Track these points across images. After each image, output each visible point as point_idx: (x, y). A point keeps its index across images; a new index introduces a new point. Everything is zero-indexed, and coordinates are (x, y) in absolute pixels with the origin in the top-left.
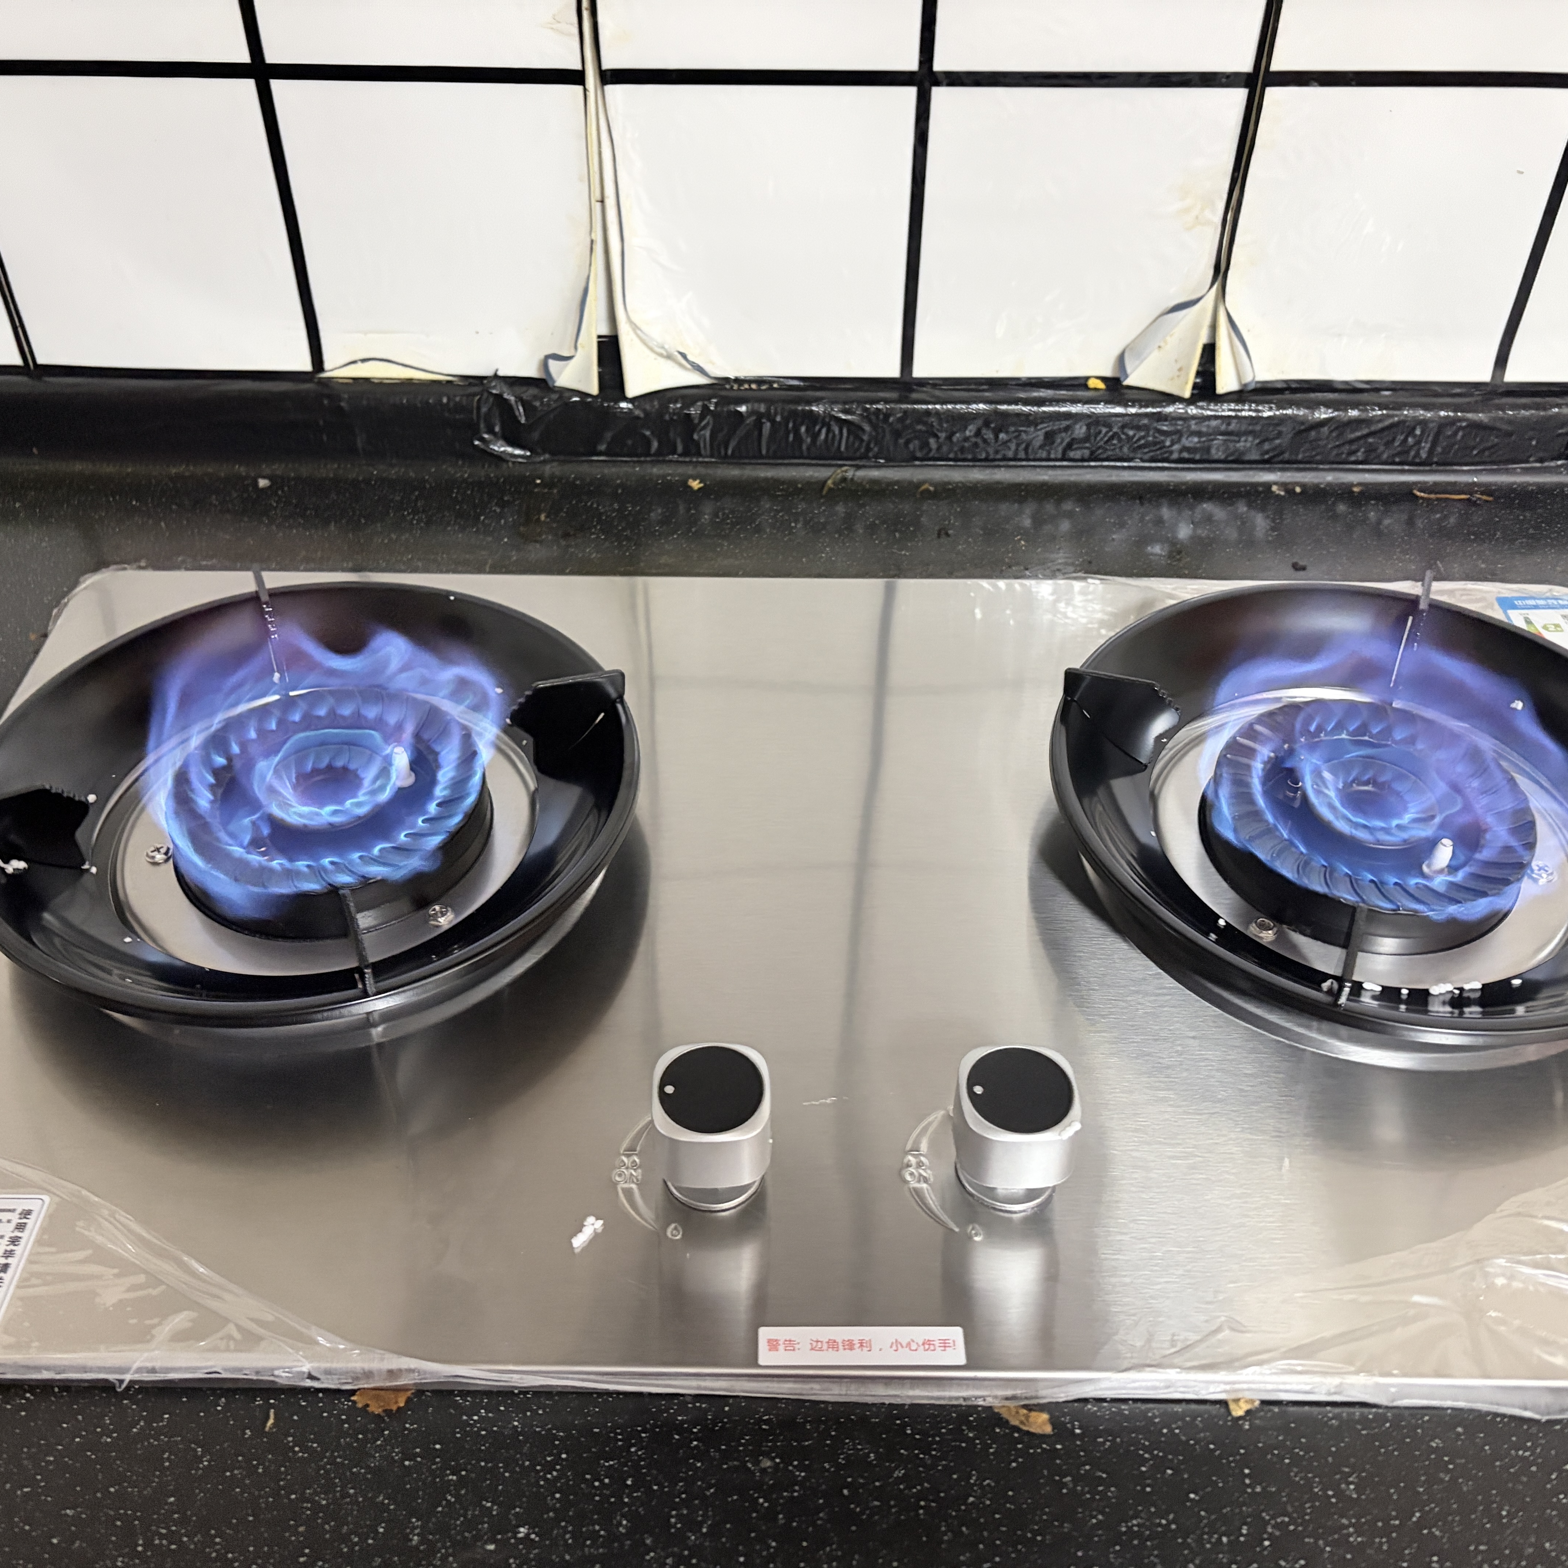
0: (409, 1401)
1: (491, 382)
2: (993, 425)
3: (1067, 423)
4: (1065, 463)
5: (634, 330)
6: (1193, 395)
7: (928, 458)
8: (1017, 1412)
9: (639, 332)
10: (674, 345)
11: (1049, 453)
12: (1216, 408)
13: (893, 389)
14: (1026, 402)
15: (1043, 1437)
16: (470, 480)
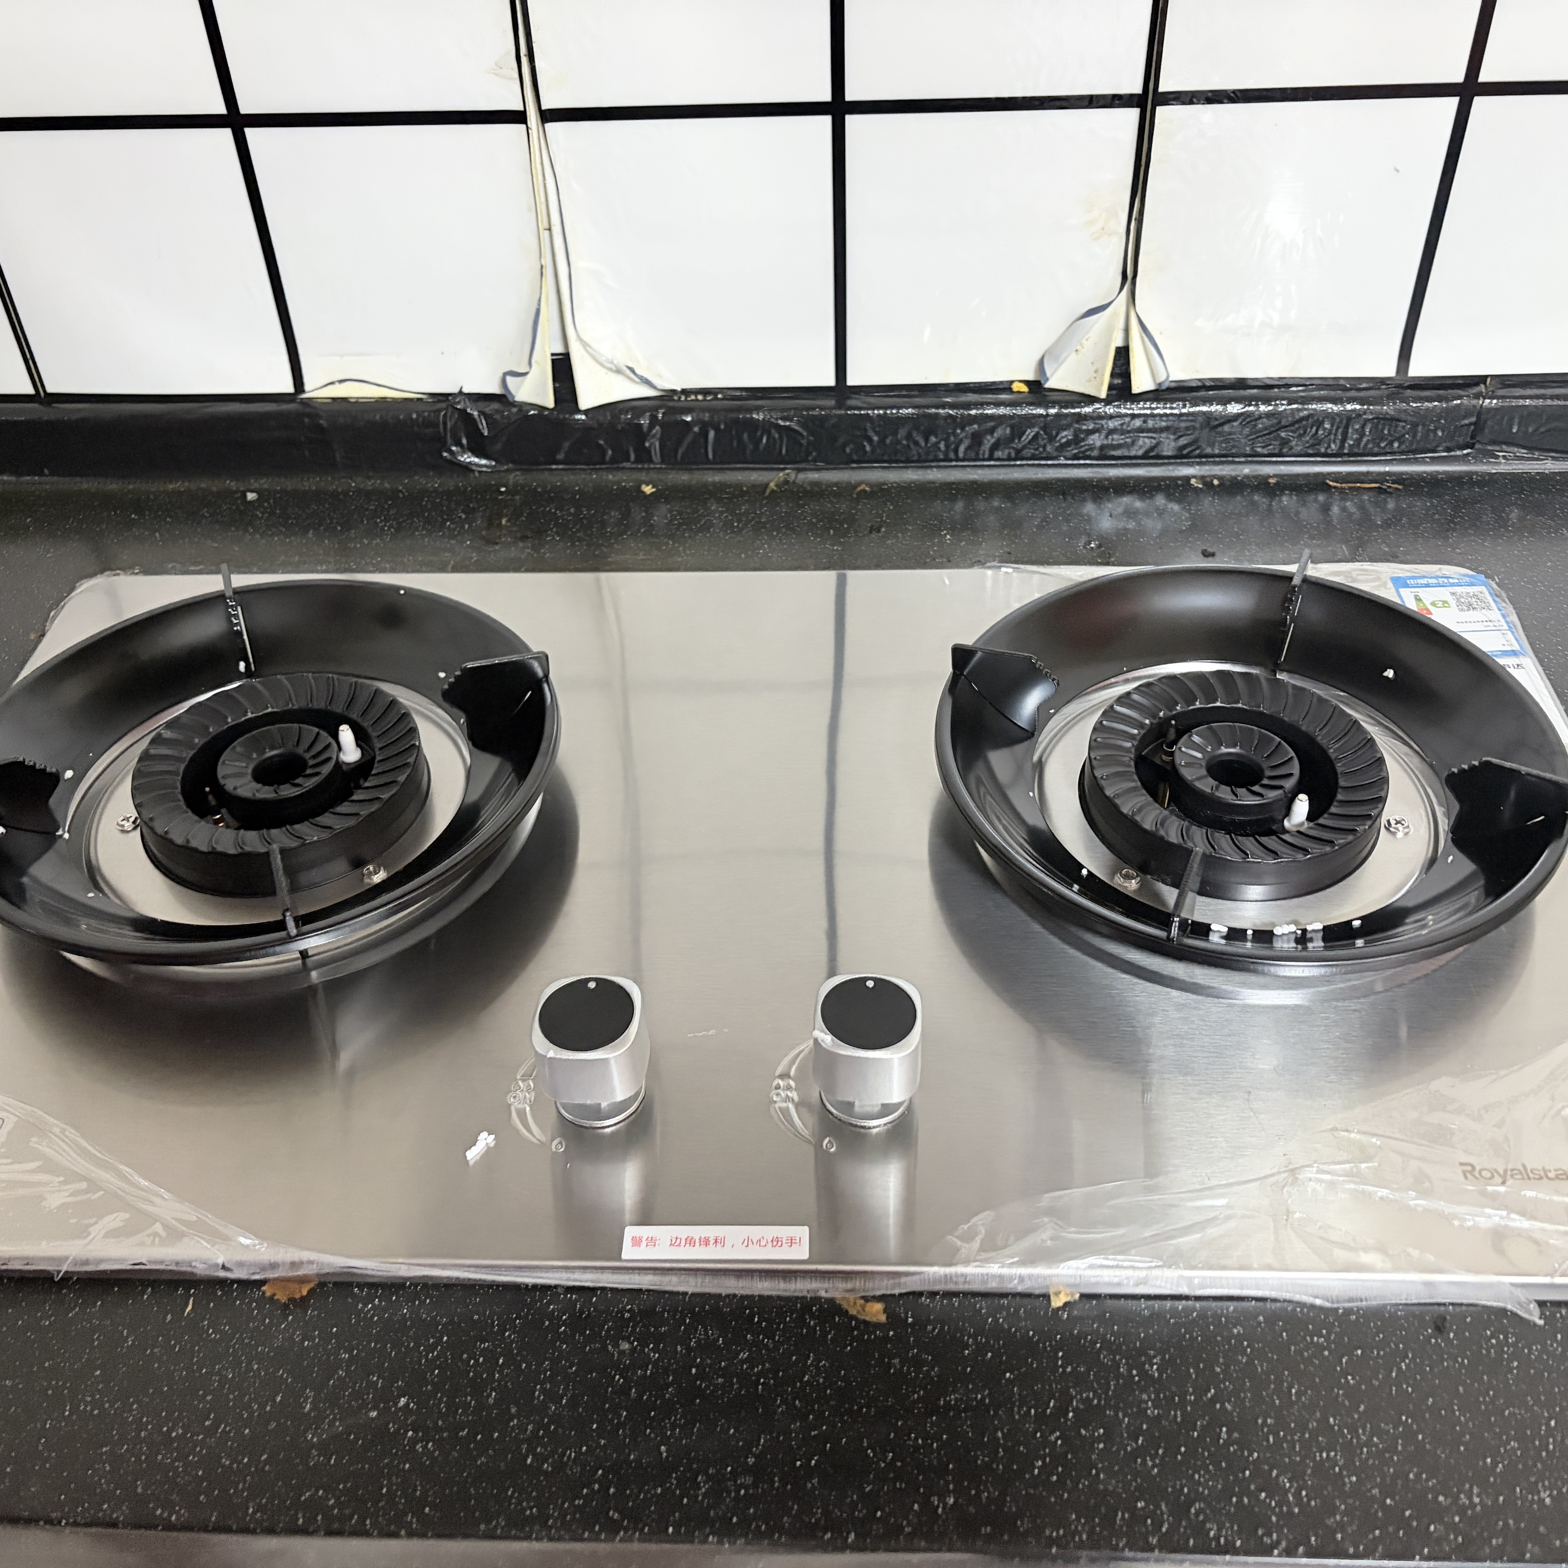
0: (311, 1292)
1: (455, 398)
2: (922, 428)
3: (992, 424)
4: (992, 463)
5: (584, 347)
6: (1108, 395)
7: (862, 460)
8: (855, 1303)
9: (589, 348)
10: (622, 361)
11: (977, 454)
12: (1133, 406)
13: (828, 397)
14: (952, 406)
15: (877, 1326)
16: (440, 490)
